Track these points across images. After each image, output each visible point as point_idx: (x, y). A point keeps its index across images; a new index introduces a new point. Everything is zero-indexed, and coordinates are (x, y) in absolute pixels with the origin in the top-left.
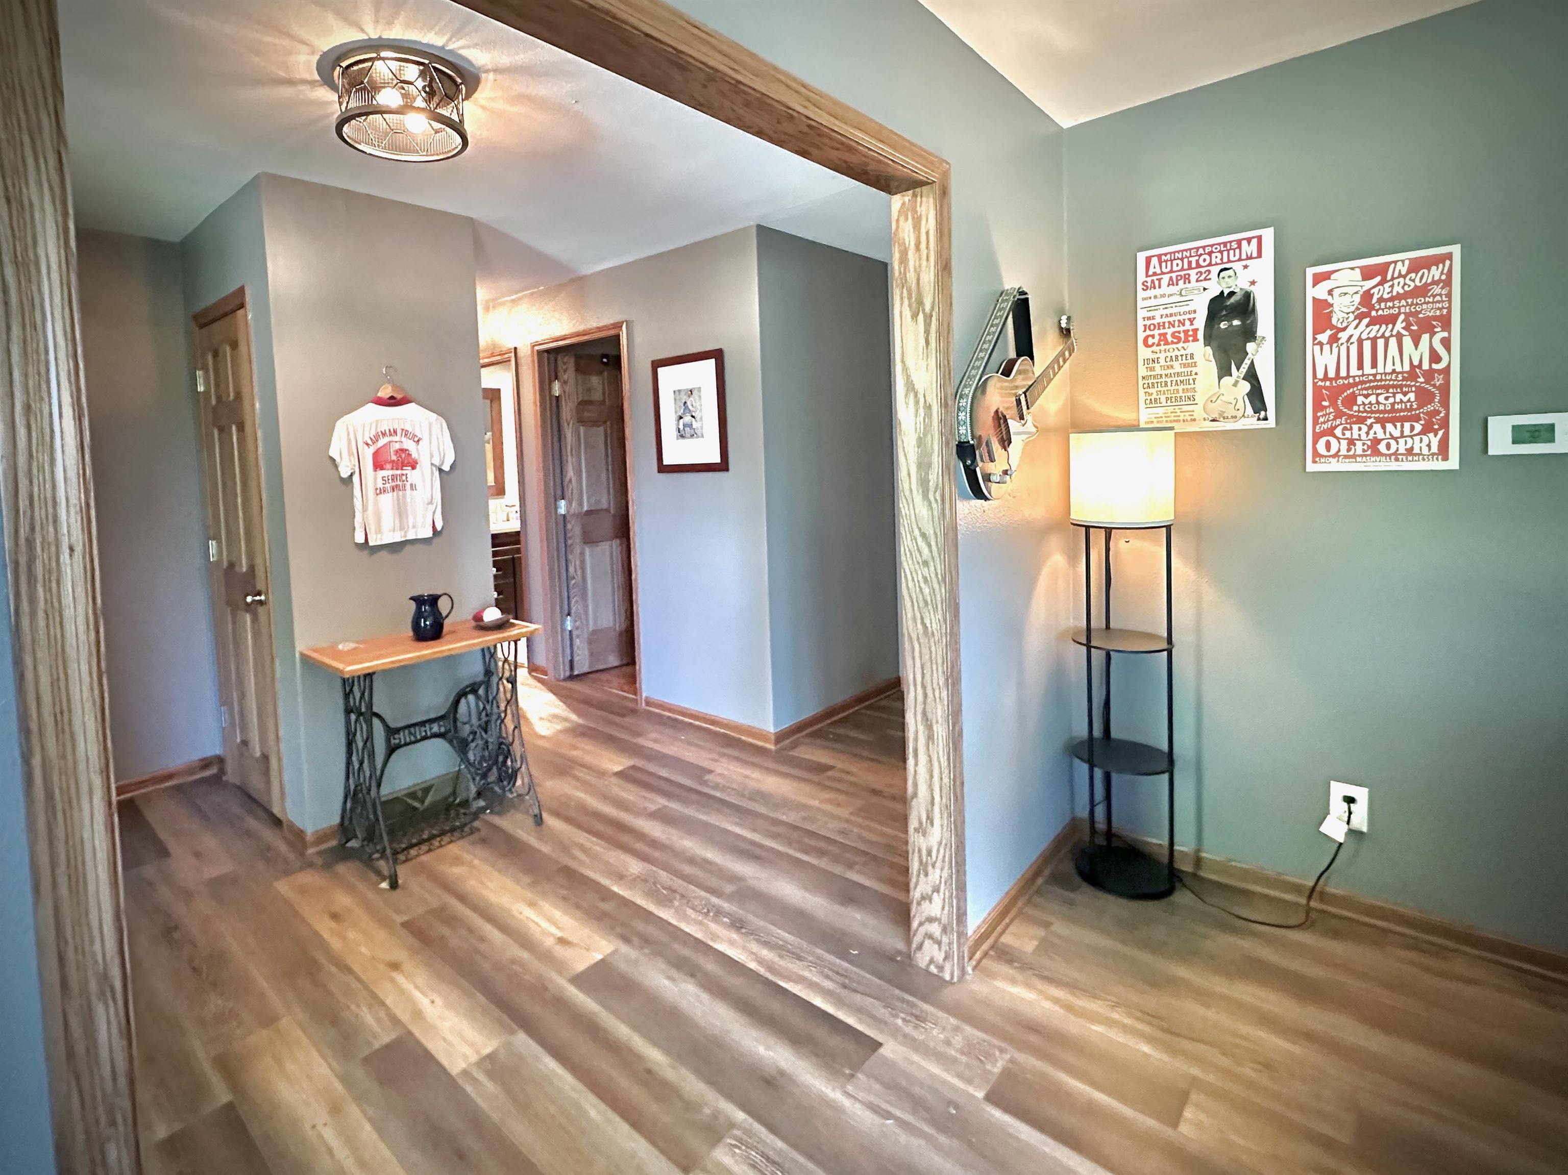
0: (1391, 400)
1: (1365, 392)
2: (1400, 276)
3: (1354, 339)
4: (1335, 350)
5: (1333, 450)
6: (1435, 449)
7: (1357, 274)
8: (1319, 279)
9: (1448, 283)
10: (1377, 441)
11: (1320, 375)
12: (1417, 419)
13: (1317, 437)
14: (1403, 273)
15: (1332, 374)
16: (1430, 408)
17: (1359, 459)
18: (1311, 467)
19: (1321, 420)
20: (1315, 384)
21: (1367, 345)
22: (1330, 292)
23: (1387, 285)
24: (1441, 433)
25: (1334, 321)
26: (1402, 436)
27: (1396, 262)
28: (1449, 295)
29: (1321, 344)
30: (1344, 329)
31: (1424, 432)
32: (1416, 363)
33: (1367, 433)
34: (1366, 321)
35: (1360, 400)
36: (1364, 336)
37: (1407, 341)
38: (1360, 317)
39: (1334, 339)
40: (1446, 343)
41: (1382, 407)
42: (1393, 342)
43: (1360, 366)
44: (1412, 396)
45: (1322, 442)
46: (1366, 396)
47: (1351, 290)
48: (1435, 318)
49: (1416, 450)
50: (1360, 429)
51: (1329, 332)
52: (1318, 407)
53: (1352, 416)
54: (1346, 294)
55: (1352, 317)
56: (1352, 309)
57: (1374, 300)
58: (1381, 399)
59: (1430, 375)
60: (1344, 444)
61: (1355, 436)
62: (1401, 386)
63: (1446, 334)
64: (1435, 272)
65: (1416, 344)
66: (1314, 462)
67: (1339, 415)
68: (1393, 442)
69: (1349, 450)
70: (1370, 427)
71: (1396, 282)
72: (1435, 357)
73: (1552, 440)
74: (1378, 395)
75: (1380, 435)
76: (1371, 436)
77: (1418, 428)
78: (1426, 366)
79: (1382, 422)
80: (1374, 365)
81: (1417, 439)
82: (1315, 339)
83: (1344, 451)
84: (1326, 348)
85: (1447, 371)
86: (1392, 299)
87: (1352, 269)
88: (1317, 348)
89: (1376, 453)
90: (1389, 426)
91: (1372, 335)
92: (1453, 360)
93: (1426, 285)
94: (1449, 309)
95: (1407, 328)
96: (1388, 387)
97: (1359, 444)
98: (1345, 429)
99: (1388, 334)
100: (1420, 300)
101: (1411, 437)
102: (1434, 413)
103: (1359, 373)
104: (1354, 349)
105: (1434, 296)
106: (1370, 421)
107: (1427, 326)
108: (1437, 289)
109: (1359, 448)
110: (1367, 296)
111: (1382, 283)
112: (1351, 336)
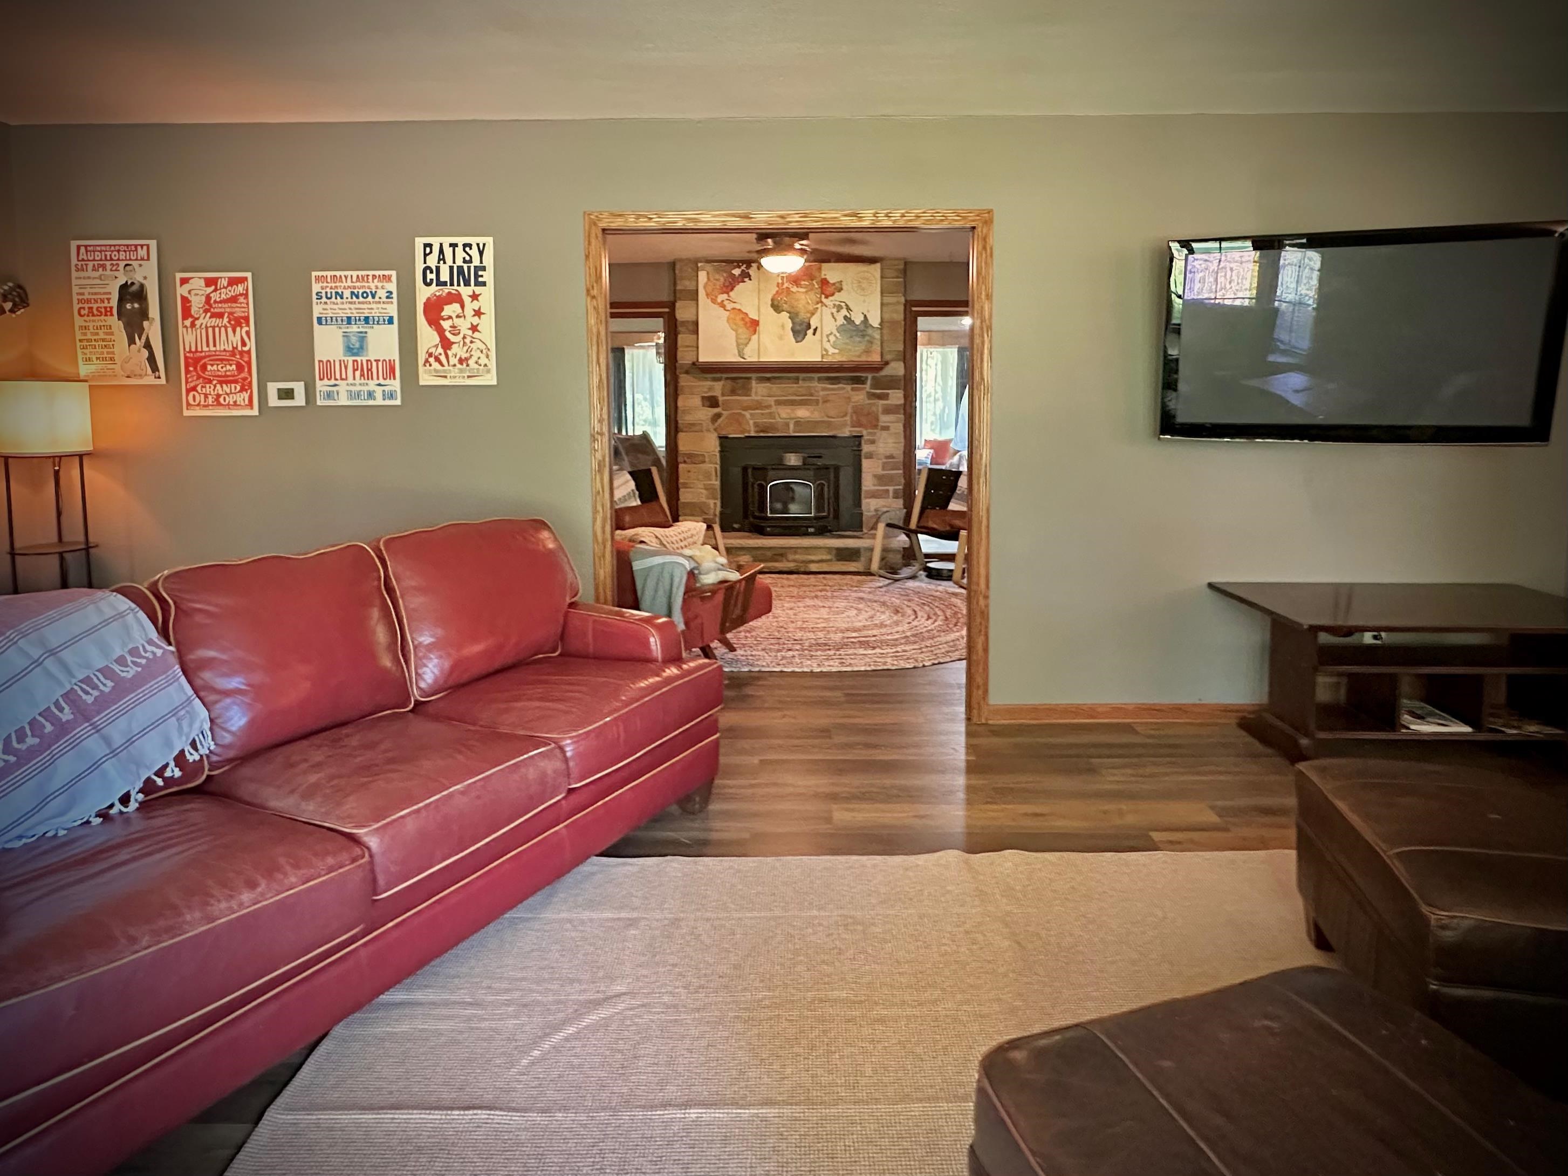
0: (224, 369)
1: (211, 362)
2: (224, 288)
3: (203, 326)
4: (194, 332)
5: (197, 402)
6: (247, 402)
7: (202, 283)
8: (184, 281)
9: (246, 296)
10: (219, 396)
11: (187, 349)
12: (236, 382)
13: (188, 391)
14: (226, 285)
15: (193, 349)
16: (243, 375)
17: (210, 407)
18: (186, 413)
19: (190, 380)
20: (185, 354)
21: (210, 330)
22: (189, 292)
23: (218, 292)
24: (249, 391)
25: (193, 312)
26: (231, 393)
27: (221, 278)
28: (247, 304)
29: (186, 327)
30: (198, 319)
31: (241, 391)
32: (235, 346)
33: (214, 390)
34: (209, 314)
35: (209, 367)
36: (208, 325)
37: (230, 330)
38: (206, 311)
39: (193, 325)
40: (248, 333)
41: (220, 373)
42: (223, 329)
43: (208, 345)
44: (234, 367)
45: (191, 394)
46: (212, 365)
47: (201, 292)
48: (242, 318)
49: (238, 403)
50: (210, 387)
51: (190, 320)
52: (187, 372)
53: (205, 378)
54: (198, 294)
55: (201, 311)
56: (201, 306)
57: (212, 301)
58: (220, 367)
59: (242, 353)
60: (202, 396)
61: (208, 392)
62: (228, 360)
63: (247, 329)
64: (240, 288)
65: (234, 332)
66: (187, 409)
67: (199, 377)
68: (226, 396)
69: (205, 401)
70: (215, 386)
71: (223, 290)
72: (244, 344)
73: (293, 398)
74: (218, 365)
75: (221, 392)
76: (216, 393)
77: (238, 388)
78: (240, 348)
79: (221, 383)
80: (215, 345)
81: (238, 394)
82: (183, 323)
83: (202, 403)
84: (190, 330)
85: (249, 352)
86: (221, 302)
87: (200, 278)
88: (185, 329)
89: (219, 404)
90: (224, 386)
91: (212, 324)
92: (251, 345)
93: (237, 296)
94: (248, 312)
95: (229, 322)
96: (222, 360)
97: (210, 397)
98: (202, 387)
99: (220, 325)
100: (234, 305)
101: (235, 393)
102: (245, 379)
103: (207, 349)
104: (204, 332)
105: (241, 303)
106: (215, 382)
107: (238, 322)
108: (242, 299)
109: (210, 400)
110: (208, 298)
111: (215, 290)
112: (202, 324)
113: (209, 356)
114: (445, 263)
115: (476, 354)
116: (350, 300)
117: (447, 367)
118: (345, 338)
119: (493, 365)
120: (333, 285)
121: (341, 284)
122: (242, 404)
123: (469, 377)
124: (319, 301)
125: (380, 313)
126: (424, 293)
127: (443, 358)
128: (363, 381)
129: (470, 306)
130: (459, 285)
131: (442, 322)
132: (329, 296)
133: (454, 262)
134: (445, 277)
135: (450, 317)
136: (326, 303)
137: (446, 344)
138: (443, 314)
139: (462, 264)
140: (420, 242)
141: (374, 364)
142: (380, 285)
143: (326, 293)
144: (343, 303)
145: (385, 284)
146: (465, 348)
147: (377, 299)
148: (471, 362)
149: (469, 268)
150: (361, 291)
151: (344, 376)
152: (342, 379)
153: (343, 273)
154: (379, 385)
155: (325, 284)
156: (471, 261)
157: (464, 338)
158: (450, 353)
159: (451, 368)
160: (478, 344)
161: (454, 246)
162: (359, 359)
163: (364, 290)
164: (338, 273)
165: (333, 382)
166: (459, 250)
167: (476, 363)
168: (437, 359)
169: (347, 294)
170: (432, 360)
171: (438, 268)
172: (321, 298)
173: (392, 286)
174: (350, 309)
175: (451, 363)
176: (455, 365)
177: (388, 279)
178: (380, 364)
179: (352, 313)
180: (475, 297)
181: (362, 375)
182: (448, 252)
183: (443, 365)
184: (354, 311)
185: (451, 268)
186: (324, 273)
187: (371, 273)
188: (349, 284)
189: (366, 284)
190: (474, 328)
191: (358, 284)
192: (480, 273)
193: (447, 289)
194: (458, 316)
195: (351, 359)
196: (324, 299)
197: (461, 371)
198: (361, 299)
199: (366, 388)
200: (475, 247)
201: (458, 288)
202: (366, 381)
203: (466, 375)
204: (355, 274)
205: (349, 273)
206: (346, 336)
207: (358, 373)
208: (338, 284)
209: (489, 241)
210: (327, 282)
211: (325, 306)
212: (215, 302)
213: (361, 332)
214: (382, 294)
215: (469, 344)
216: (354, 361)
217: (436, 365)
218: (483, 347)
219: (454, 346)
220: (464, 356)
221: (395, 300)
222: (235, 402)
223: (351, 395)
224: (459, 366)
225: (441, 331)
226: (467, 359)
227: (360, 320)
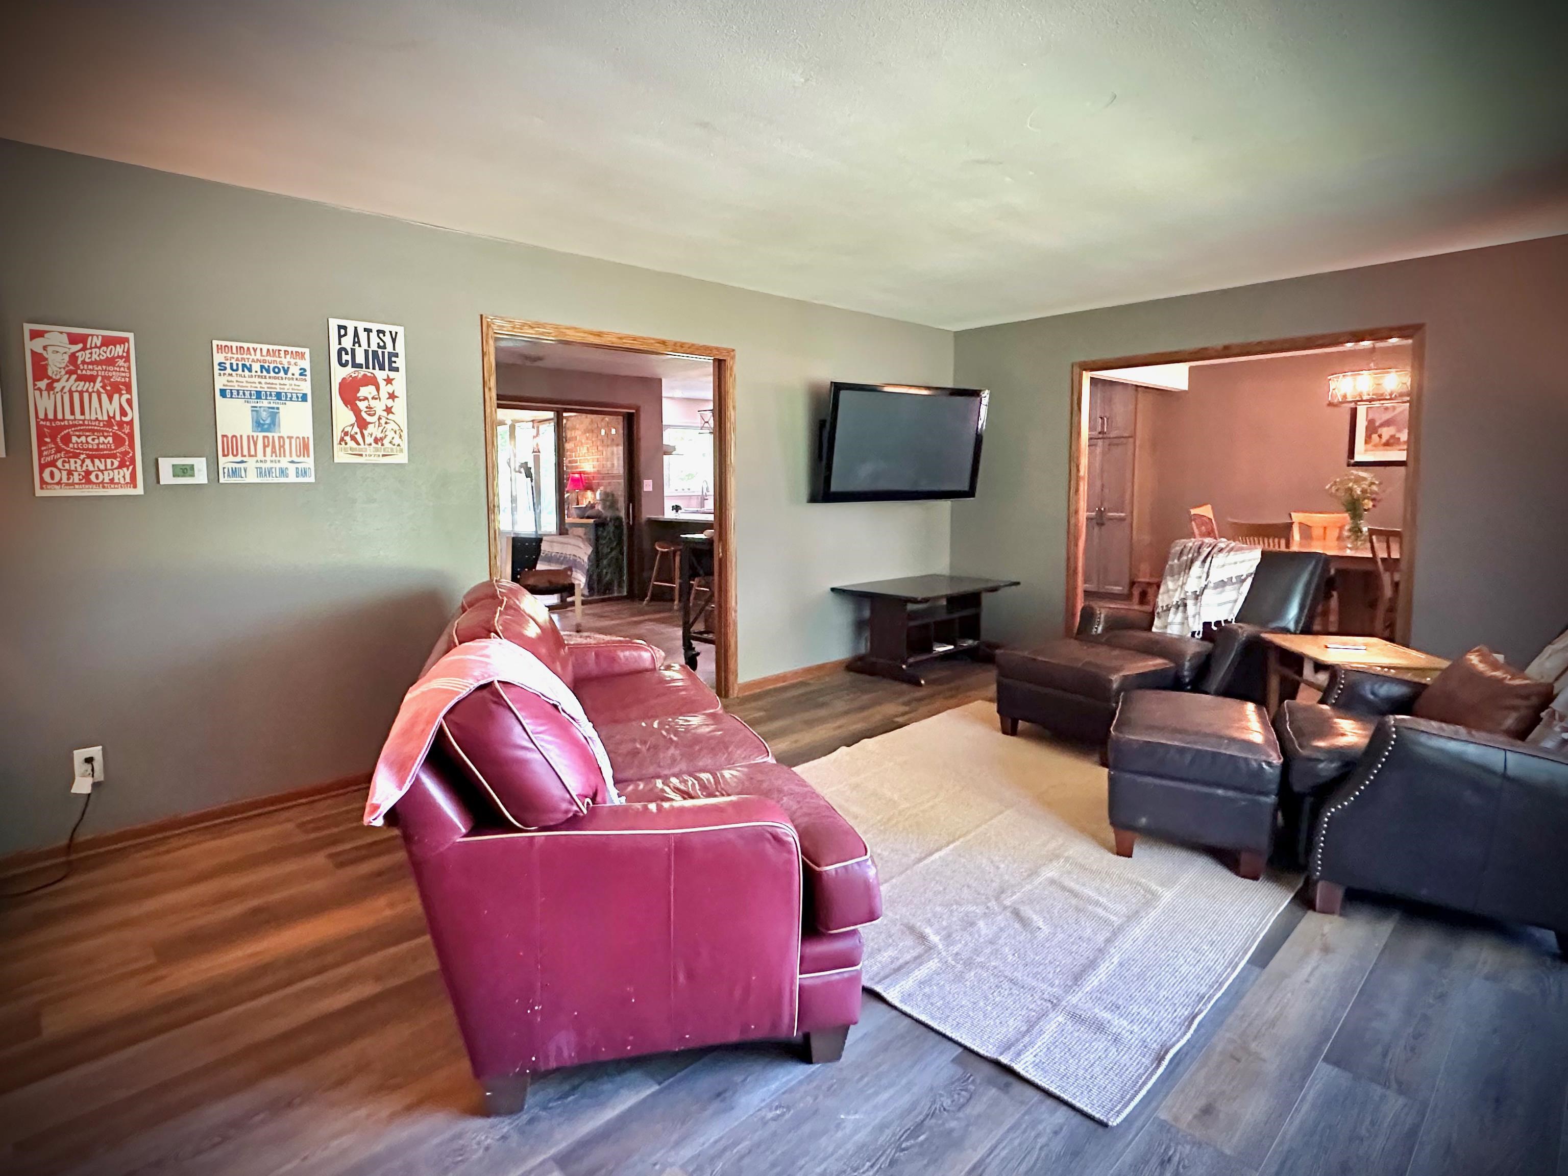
0: (96, 441)
1: (77, 433)
2: (96, 347)
3: (66, 390)
4: (52, 397)
5: (57, 479)
6: (128, 480)
7: (65, 338)
8: (35, 335)
9: (127, 359)
10: (88, 473)
11: (42, 416)
12: (114, 456)
13: (42, 468)
14: (98, 345)
15: (51, 416)
16: (122, 449)
17: (77, 486)
18: (39, 493)
19: (45, 453)
20: (37, 423)
21: (76, 396)
22: (45, 348)
23: (88, 352)
24: (131, 468)
25: (50, 373)
26: (106, 470)
27: (92, 336)
28: (129, 368)
29: (40, 390)
30: (58, 381)
31: (120, 467)
32: (111, 415)
33: (82, 466)
34: (74, 377)
35: (74, 439)
36: (74, 389)
37: (104, 397)
38: (70, 373)
39: (50, 387)
40: (129, 402)
41: (90, 447)
42: (94, 396)
43: (73, 413)
44: (110, 439)
45: (47, 471)
46: (79, 437)
47: (62, 350)
48: (124, 384)
49: (116, 481)
50: (76, 462)
51: (46, 381)
52: (41, 443)
53: (67, 452)
54: (57, 352)
55: (63, 372)
56: (63, 365)
57: (79, 362)
58: (89, 439)
59: (121, 424)
60: (65, 473)
61: (73, 468)
62: (103, 431)
63: (128, 396)
64: (119, 350)
65: (111, 399)
66: (42, 488)
67: (59, 450)
68: (99, 473)
69: (69, 479)
70: (83, 461)
71: (94, 350)
72: (123, 413)
73: (192, 475)
74: (87, 436)
75: (91, 468)
76: (84, 468)
77: (116, 464)
78: (118, 418)
79: (92, 458)
80: (83, 413)
81: (116, 471)
82: (35, 385)
83: (64, 480)
84: (45, 393)
85: (131, 423)
86: (92, 363)
87: (61, 333)
88: (37, 392)
89: (89, 482)
90: (97, 461)
91: (79, 389)
92: (134, 415)
93: (113, 358)
94: (130, 377)
95: (103, 387)
96: (93, 431)
97: (76, 474)
98: (64, 462)
99: (90, 390)
100: (111, 368)
101: (112, 470)
102: (125, 453)
103: (72, 417)
104: (67, 398)
105: (119, 367)
106: (82, 457)
107: (114, 389)
108: (121, 362)
109: (76, 478)
110: (73, 357)
111: (84, 349)
112: (63, 387)
113: (75, 426)
114: (360, 346)
115: (390, 434)
116: (259, 373)
117: (362, 446)
118: (254, 413)
119: (405, 445)
120: (240, 356)
121: (248, 356)
122: (122, 481)
123: (383, 456)
124: (222, 372)
125: (293, 389)
126: (339, 374)
127: (359, 437)
128: (274, 458)
129: (385, 389)
130: (374, 368)
131: (358, 402)
132: (235, 367)
133: (369, 346)
134: (360, 359)
135: (366, 399)
136: (230, 375)
137: (362, 424)
138: (358, 395)
139: (376, 349)
140: (334, 323)
141: (287, 441)
142: (293, 361)
143: (231, 364)
144: (252, 376)
145: (298, 361)
146: (381, 429)
147: (289, 375)
148: (386, 441)
149: (383, 353)
150: (272, 366)
151: (253, 453)
152: (250, 456)
153: (251, 345)
154: (292, 462)
155: (229, 355)
156: (384, 347)
157: (380, 419)
158: (364, 432)
159: (366, 446)
160: (392, 425)
161: (368, 331)
162: (270, 435)
163: (275, 365)
164: (245, 345)
165: (239, 458)
166: (373, 335)
167: (391, 442)
168: (353, 438)
169: (256, 367)
170: (348, 439)
171: (353, 351)
172: (225, 369)
173: (306, 364)
174: (260, 383)
175: (367, 441)
176: (370, 444)
177: (302, 355)
178: (293, 441)
179: (261, 387)
180: (389, 381)
181: (273, 451)
182: (363, 336)
183: (358, 444)
184: (266, 386)
185: (366, 352)
186: (229, 343)
187: (283, 348)
188: (258, 356)
189: (278, 360)
190: (389, 410)
191: (268, 358)
192: (394, 359)
193: (362, 372)
194: (373, 398)
195: (261, 435)
196: (229, 371)
197: (377, 450)
198: (272, 374)
199: (278, 465)
200: (388, 334)
201: (373, 371)
202: (278, 458)
203: (381, 454)
204: (265, 347)
205: (258, 346)
206: (255, 410)
207: (269, 450)
208: (245, 356)
209: (400, 330)
210: (232, 353)
211: (230, 378)
212: (84, 362)
213: (273, 408)
214: (295, 370)
215: (384, 425)
216: (264, 437)
217: (352, 444)
218: (396, 428)
219: (370, 426)
220: (379, 436)
221: (308, 378)
222: (112, 480)
223: (260, 472)
224: (374, 445)
225: (357, 412)
226: (382, 439)
227: (271, 395)
